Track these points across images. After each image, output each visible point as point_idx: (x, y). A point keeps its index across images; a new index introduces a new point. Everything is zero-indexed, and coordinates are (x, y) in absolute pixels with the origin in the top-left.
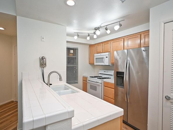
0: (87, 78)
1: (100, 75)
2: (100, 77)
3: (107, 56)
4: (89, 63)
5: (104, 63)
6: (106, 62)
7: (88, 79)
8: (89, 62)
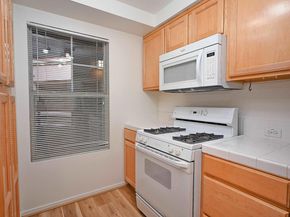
0: (134, 133)
1: (177, 124)
2: (179, 130)
3: (215, 49)
4: (145, 90)
5: (200, 81)
6: (209, 74)
7: (138, 138)
8: (144, 84)
